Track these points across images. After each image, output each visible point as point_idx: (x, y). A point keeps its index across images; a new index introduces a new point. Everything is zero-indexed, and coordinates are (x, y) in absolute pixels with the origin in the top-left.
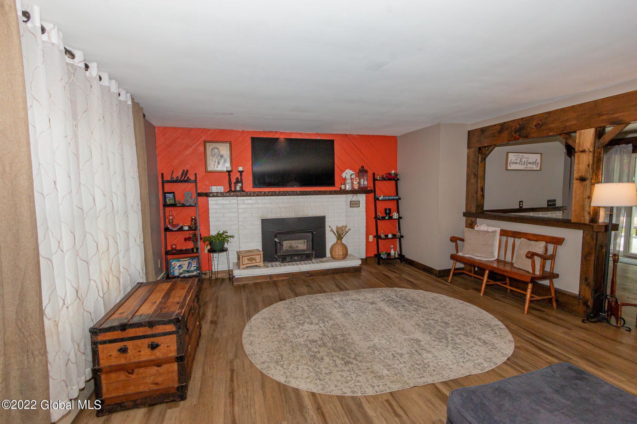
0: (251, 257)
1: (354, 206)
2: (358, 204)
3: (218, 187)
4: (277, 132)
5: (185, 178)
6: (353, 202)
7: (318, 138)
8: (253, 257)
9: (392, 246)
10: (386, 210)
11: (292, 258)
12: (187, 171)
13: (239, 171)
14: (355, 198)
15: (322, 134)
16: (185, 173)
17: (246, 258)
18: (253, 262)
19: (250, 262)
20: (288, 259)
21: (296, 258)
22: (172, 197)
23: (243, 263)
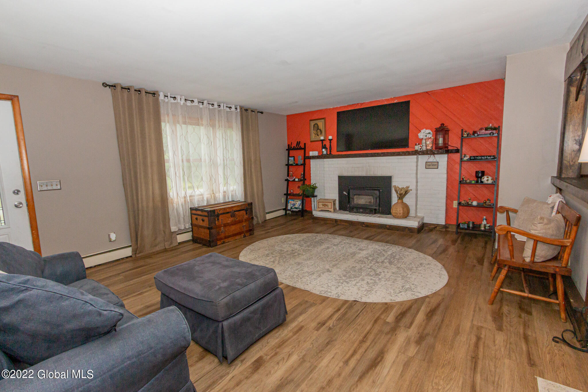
0: (324, 203)
1: (430, 167)
2: (436, 165)
3: (314, 152)
4: (358, 104)
5: (298, 146)
6: (429, 163)
7: (395, 102)
8: (326, 203)
9: (485, 217)
10: (477, 172)
11: (357, 210)
12: (300, 142)
13: (329, 140)
14: (432, 159)
15: (399, 97)
16: (298, 143)
17: (321, 203)
18: (326, 207)
19: (323, 207)
20: (355, 210)
21: (361, 210)
22: (293, 160)
23: (319, 207)
